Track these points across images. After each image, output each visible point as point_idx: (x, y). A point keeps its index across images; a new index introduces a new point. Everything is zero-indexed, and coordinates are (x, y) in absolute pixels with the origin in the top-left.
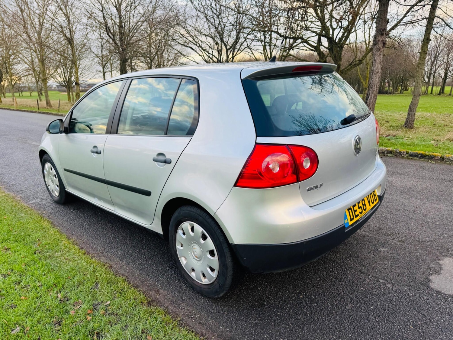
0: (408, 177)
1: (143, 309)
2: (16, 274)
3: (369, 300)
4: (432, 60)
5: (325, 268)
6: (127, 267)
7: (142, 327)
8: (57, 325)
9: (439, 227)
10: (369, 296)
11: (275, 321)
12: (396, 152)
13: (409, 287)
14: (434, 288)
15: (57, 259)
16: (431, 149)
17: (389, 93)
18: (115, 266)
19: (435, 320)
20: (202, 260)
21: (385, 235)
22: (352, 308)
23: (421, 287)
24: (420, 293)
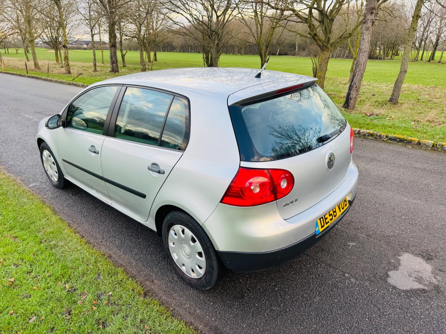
0: (384, 164)
1: (141, 299)
2: (27, 264)
3: (334, 293)
4: (425, 25)
5: (299, 262)
6: (125, 257)
7: (140, 317)
8: (67, 314)
9: (404, 221)
10: (334, 289)
11: (253, 312)
12: (377, 135)
13: (370, 281)
14: (391, 283)
15: (61, 248)
16: (409, 133)
17: (379, 59)
18: (114, 256)
19: (387, 313)
20: (192, 258)
21: (355, 229)
22: (319, 301)
23: (381, 282)
24: (378, 287)
